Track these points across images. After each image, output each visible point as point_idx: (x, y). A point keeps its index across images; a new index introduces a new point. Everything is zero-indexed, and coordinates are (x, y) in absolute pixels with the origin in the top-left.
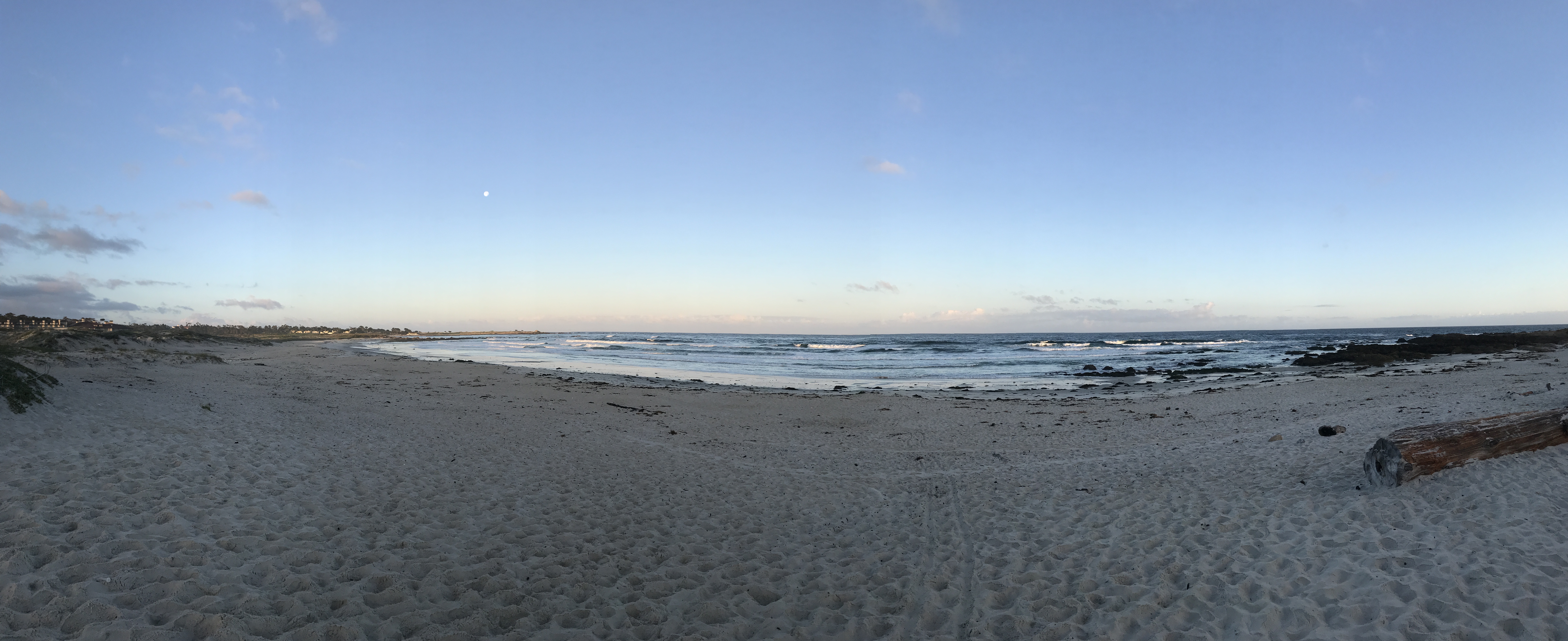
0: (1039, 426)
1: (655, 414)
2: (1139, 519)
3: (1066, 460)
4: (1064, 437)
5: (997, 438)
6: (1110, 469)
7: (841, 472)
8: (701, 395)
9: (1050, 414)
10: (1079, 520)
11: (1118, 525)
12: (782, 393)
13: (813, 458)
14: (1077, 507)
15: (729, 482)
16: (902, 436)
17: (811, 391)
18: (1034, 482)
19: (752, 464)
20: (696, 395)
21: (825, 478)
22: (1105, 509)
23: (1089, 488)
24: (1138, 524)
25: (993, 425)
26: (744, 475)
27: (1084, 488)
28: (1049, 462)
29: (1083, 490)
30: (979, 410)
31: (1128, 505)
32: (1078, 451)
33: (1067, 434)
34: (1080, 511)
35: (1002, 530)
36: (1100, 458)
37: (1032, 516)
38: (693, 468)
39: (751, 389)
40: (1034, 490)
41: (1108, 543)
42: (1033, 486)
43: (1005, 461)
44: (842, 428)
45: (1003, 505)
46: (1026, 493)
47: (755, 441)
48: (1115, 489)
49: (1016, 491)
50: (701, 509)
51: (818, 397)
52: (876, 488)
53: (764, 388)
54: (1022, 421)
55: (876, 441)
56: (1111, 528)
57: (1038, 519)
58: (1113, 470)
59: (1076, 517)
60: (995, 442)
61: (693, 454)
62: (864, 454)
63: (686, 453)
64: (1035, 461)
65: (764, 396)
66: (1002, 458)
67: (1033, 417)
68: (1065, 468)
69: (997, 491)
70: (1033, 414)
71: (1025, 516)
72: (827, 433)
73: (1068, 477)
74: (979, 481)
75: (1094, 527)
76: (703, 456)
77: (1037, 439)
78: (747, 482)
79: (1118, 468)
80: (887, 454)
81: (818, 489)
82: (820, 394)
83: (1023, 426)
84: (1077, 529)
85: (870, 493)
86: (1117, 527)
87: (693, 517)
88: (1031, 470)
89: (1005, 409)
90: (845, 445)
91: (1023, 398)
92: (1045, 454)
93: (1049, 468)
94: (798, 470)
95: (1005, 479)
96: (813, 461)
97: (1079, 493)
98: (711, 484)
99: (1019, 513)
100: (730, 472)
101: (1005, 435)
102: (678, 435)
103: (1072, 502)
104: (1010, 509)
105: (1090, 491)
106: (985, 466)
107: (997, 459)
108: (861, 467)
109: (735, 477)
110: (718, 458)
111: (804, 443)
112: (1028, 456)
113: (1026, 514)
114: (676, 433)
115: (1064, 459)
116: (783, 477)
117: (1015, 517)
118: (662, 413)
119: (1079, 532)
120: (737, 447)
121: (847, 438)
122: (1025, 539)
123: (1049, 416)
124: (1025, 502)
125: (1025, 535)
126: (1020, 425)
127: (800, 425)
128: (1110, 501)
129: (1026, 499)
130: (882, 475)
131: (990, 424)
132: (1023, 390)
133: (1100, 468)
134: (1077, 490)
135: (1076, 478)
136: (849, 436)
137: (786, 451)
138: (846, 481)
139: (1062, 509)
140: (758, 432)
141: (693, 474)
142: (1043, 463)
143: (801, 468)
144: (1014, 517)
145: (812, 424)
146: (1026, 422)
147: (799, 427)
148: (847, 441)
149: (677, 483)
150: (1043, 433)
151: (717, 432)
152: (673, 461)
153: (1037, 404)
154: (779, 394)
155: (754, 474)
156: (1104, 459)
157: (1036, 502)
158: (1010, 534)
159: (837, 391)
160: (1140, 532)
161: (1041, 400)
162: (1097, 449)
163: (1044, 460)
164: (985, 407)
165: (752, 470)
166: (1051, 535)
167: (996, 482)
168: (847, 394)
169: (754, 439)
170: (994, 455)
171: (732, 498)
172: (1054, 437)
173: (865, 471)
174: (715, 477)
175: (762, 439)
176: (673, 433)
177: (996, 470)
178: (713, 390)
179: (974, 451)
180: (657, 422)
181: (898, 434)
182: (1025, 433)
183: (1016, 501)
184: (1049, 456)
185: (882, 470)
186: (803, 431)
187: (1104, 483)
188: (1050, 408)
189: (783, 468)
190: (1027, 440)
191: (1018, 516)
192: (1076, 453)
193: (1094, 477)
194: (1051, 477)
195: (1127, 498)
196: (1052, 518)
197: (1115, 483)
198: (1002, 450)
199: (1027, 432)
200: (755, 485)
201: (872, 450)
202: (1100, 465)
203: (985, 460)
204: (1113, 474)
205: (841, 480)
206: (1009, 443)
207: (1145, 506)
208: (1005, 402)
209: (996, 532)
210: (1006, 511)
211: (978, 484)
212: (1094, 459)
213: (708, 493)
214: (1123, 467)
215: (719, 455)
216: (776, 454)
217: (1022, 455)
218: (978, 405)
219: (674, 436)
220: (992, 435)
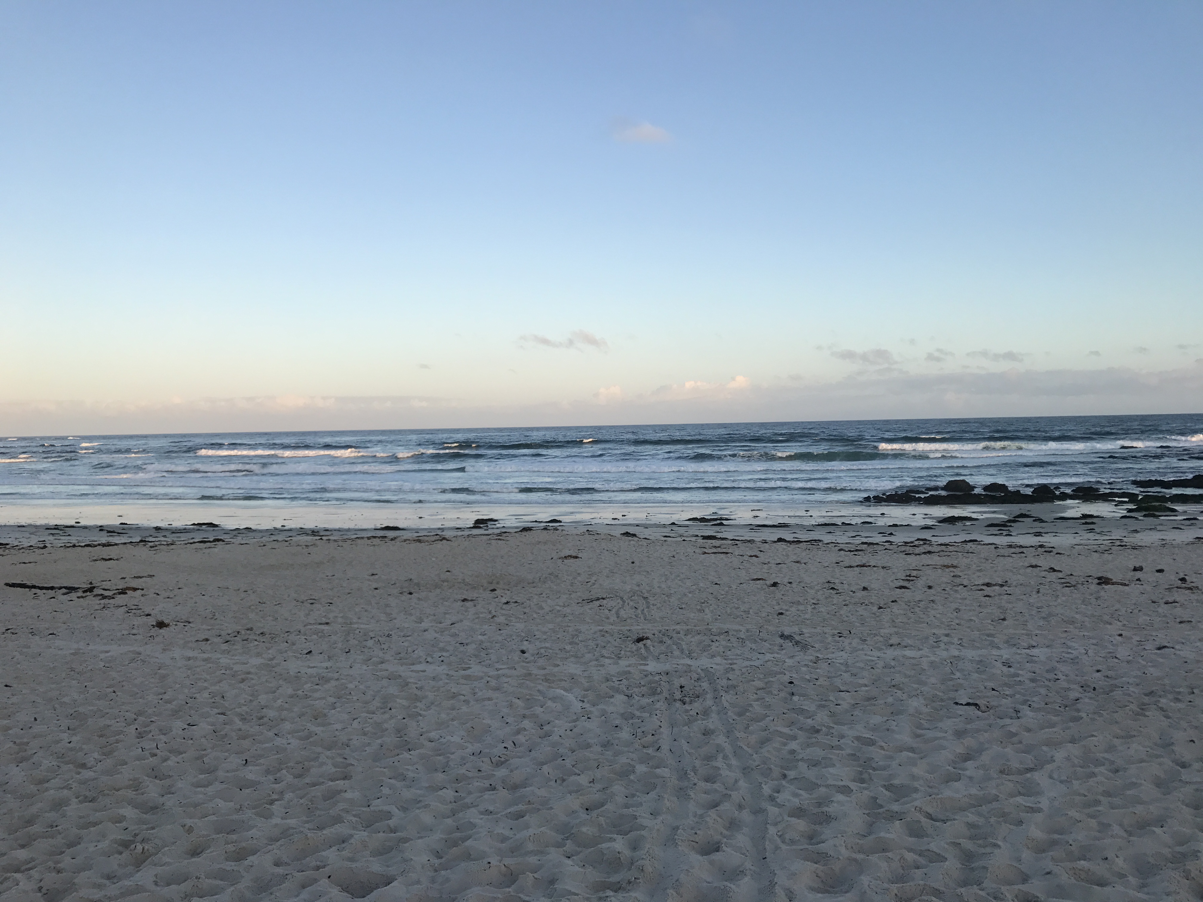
0: (865, 589)
1: (120, 593)
2: (1102, 769)
3: (925, 651)
4: (917, 610)
5: (785, 607)
6: (1021, 672)
7: (498, 666)
8: (216, 550)
9: (883, 568)
10: (967, 757)
11: (1055, 776)
12: (375, 537)
13: (441, 645)
14: (959, 734)
15: (279, 701)
16: (605, 602)
17: (430, 530)
18: (866, 686)
19: (325, 665)
20: (205, 551)
21: (467, 678)
22: (1021, 742)
23: (981, 702)
24: (1100, 778)
25: (775, 584)
26: (309, 685)
27: (971, 701)
28: (891, 653)
29: (968, 704)
30: (746, 558)
31: (1073, 741)
32: (947, 635)
33: (921, 604)
34: (969, 741)
35: (814, 764)
36: (995, 652)
37: (871, 743)
38: (206, 684)
39: (314, 532)
40: (869, 699)
41: (1040, 805)
42: (867, 691)
43: (804, 647)
44: (494, 590)
45: (809, 721)
46: (853, 702)
47: (327, 623)
48: (1039, 710)
49: (831, 698)
50: (227, 754)
51: (444, 539)
52: (565, 690)
53: (339, 530)
54: (830, 579)
55: (559, 611)
56: (1040, 777)
57: (882, 748)
58: (1025, 675)
59: (960, 750)
60: (781, 614)
61: (205, 660)
62: (536, 633)
63: (189, 659)
64: (863, 649)
65: (340, 543)
66: (797, 643)
67: (850, 573)
68: (925, 666)
69: (795, 698)
70: (851, 567)
71: (856, 742)
72: (464, 600)
73: (933, 680)
74: (759, 679)
75: (1002, 772)
76: (225, 661)
77: (861, 610)
78: (317, 695)
79: (1037, 671)
80: (580, 632)
81: (454, 696)
82: (447, 534)
83: (833, 588)
84: (968, 773)
85: (554, 699)
86: (1051, 777)
87: (211, 771)
88: (858, 664)
89: (794, 558)
90: (501, 619)
91: (827, 538)
92: (881, 639)
93: (893, 663)
94: (413, 668)
95: (807, 677)
96: (443, 650)
97: (961, 710)
98: (244, 708)
99: (843, 737)
100: (281, 682)
101: (799, 603)
102: (171, 628)
103: (948, 724)
104: (824, 729)
105: (983, 708)
106: (768, 654)
107: (788, 644)
108: (533, 655)
109: (290, 691)
110: (256, 661)
111: (420, 621)
112: (847, 641)
113: (858, 738)
114: (167, 626)
115: (920, 650)
116: (385, 682)
117: (838, 743)
118: (135, 589)
119: (971, 778)
120: (292, 637)
121: (504, 606)
122: (862, 781)
123: (882, 572)
124: (852, 718)
125: (861, 773)
126: (827, 585)
127: (412, 591)
128: (1029, 730)
129: (855, 713)
130: (573, 668)
131: (769, 582)
132: (826, 525)
133: (999, 669)
134: (956, 703)
135: (951, 683)
136: (507, 603)
137: (389, 636)
138: (506, 680)
139: (930, 734)
140: (332, 607)
141: (206, 695)
142: (878, 654)
143: (420, 662)
144: (835, 743)
145: (437, 586)
146: (837, 581)
147: (411, 593)
148: (503, 612)
149: (175, 713)
150: (872, 601)
151: (252, 616)
152: (164, 677)
153: (857, 550)
154: (369, 538)
155: (328, 680)
156: (1006, 653)
157: (876, 719)
158: (831, 770)
159: (480, 528)
160: (1107, 794)
161: (863, 543)
162: (988, 635)
163: (880, 649)
164: (758, 554)
165: (325, 675)
166: (914, 777)
167: (791, 683)
168: (498, 531)
169: (324, 620)
170: (782, 636)
171: (287, 726)
172: (895, 608)
173: (541, 662)
174: (252, 695)
175: (340, 620)
176: (161, 625)
177: (790, 662)
178: (239, 540)
179: (743, 629)
180: (124, 609)
181: (598, 599)
182: (836, 599)
183: (832, 715)
184: (891, 642)
185: (572, 659)
186: (419, 599)
187: (1012, 696)
188: (881, 558)
189: (384, 666)
190: (842, 612)
191: (842, 741)
192: (946, 639)
193: (991, 685)
194: (899, 679)
195: (1069, 728)
196: (912, 750)
197: (1034, 699)
198: (796, 629)
199: (842, 598)
200: (332, 700)
201: (551, 626)
202: (999, 664)
203: (766, 644)
204: (1027, 682)
205: (498, 677)
206: (807, 616)
207: (1111, 749)
208: (793, 546)
209: (802, 766)
210: (818, 731)
211: (758, 684)
212: (984, 652)
213: (238, 723)
214: (1048, 671)
215: (258, 655)
216: (370, 643)
217: (838, 638)
218: (743, 549)
219: (163, 631)
220: (774, 602)
